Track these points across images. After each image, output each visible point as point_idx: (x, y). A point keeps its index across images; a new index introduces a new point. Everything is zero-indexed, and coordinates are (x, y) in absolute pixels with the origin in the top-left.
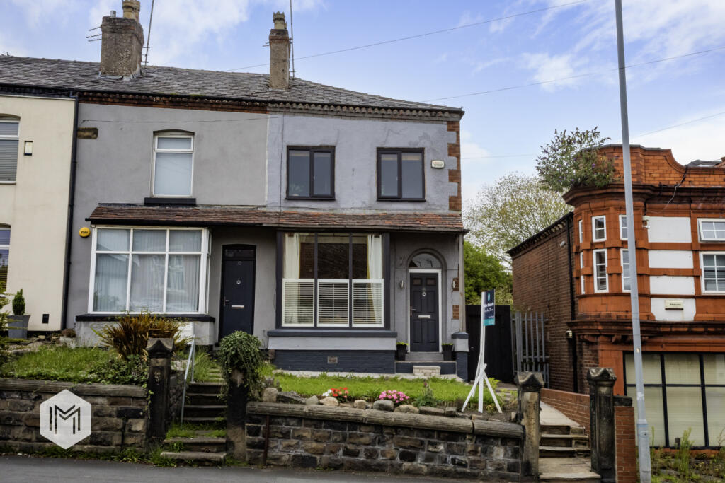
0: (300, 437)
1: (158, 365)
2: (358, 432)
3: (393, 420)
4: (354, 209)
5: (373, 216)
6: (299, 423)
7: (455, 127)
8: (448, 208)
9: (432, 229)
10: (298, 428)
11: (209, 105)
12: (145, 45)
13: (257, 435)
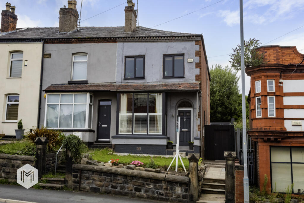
0: (93, 179)
1: (39, 148)
2: (117, 178)
3: (130, 173)
4: (153, 82)
5: (160, 85)
6: (93, 173)
7: (199, 43)
8: (195, 80)
9: (183, 90)
10: (93, 175)
11: (93, 41)
12: (79, 18)
13: (77, 178)
